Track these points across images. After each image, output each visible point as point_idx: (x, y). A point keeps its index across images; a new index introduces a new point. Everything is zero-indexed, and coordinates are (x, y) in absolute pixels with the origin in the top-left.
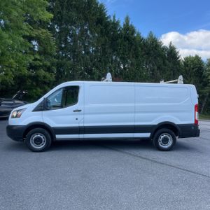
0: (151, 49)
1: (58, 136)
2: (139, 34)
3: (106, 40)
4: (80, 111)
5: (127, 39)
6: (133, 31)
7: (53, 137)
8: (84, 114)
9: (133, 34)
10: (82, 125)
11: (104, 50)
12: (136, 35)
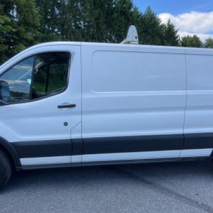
0: (149, 26)
1: (25, 161)
2: (136, 9)
3: (100, 13)
4: (73, 106)
5: (124, 13)
6: (130, 5)
7: (14, 163)
8: (82, 113)
9: (129, 8)
10: (76, 136)
11: (98, 24)
12: (132, 10)
